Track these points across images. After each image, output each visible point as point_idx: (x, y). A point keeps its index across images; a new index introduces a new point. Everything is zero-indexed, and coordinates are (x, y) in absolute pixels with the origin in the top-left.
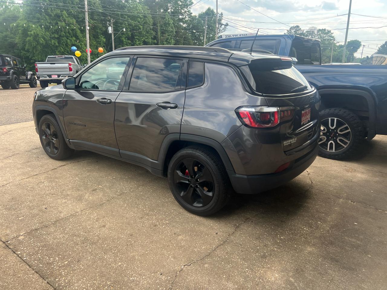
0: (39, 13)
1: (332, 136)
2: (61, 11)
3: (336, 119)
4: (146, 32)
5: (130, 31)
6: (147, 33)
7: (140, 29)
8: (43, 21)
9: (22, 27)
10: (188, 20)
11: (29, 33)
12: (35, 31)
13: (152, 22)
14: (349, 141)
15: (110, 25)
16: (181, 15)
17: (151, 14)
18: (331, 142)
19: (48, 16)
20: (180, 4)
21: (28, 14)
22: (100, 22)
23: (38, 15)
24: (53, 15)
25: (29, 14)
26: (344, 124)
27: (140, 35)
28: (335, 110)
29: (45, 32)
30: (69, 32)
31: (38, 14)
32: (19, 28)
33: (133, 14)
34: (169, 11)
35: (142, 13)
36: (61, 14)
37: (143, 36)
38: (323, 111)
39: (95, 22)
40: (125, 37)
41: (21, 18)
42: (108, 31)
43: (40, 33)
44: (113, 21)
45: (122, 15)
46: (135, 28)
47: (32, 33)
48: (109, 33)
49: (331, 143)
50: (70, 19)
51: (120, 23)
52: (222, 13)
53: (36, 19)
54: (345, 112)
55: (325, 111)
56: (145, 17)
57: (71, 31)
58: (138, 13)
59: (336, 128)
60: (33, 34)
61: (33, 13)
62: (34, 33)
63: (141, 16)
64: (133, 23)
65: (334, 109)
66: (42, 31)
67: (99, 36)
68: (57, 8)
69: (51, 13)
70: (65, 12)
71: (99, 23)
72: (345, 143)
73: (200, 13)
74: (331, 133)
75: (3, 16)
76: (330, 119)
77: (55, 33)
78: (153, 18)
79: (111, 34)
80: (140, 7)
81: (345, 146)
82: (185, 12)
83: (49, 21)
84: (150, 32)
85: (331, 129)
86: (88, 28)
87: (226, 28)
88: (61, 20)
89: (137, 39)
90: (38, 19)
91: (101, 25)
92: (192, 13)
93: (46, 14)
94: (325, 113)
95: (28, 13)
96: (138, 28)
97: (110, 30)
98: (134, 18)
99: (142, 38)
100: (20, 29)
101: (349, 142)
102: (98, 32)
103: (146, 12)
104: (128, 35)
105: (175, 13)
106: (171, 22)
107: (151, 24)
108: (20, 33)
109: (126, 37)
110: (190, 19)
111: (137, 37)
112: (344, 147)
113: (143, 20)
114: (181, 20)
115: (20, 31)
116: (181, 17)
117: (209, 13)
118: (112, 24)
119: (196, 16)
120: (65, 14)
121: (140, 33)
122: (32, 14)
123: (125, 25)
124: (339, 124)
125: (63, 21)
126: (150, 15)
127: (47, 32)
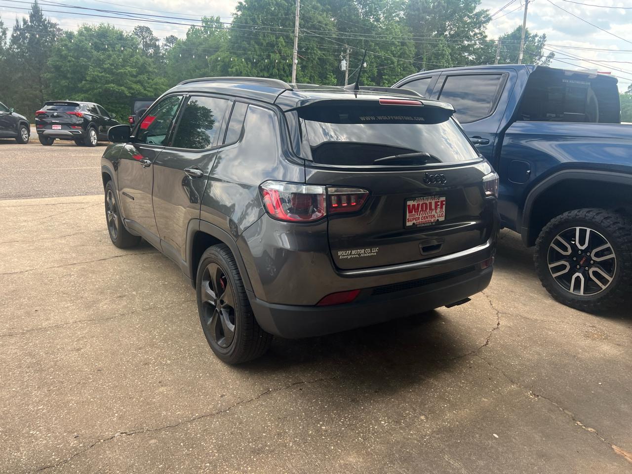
0: (246, 41)
1: (581, 263)
2: (277, 38)
3: (588, 230)
4: (402, 69)
5: (376, 67)
6: (404, 70)
7: (393, 63)
8: (250, 52)
9: (222, 62)
10: (478, 49)
11: (230, 70)
12: (237, 67)
13: (414, 53)
14: (612, 277)
15: (344, 57)
16: (467, 41)
17: (414, 39)
18: (577, 274)
19: (258, 45)
20: (468, 21)
21: (232, 43)
22: (331, 53)
23: (245, 44)
24: (265, 44)
25: (234, 43)
26: (603, 242)
27: (392, 73)
28: (588, 212)
29: (252, 68)
30: (284, 68)
31: (244, 42)
32: (218, 63)
33: (384, 39)
34: (447, 33)
35: (399, 38)
36: (277, 41)
37: (397, 75)
38: (567, 212)
39: (324, 54)
40: (367, 77)
41: (222, 49)
42: (341, 67)
43: (244, 70)
44: (350, 51)
45: (366, 41)
46: (385, 62)
47: (234, 70)
48: (342, 69)
49: (578, 277)
50: (288, 49)
51: (362, 54)
52: (544, 35)
53: (242, 49)
54: (606, 218)
55: (569, 213)
56: (403, 44)
57: (287, 68)
58: (393, 38)
59: (589, 249)
60: (234, 72)
61: (239, 41)
62: (237, 70)
63: (396, 43)
64: (382, 54)
65: (587, 210)
66: (247, 67)
67: (327, 74)
68: (271, 33)
69: (262, 41)
70: (281, 39)
71: (330, 55)
72: (604, 281)
73: (502, 35)
74: (580, 257)
75: (204, 46)
76: (578, 229)
77: (264, 70)
78: (417, 46)
79: (344, 72)
80: (397, 29)
81: (604, 287)
82: (475, 34)
83: (258, 53)
84: (410, 69)
85: (581, 250)
86: (296, 61)
87: (549, 60)
88: (275, 50)
89: (386, 80)
90: (245, 49)
91: (331, 58)
92: (486, 37)
93: (255, 42)
94: (570, 218)
95: (233, 41)
96: (389, 62)
97: (344, 65)
98: (385, 46)
99: (395, 79)
100: (219, 65)
101: (610, 279)
102: (326, 68)
103: (406, 36)
104: (373, 74)
105: (457, 37)
106: (448, 51)
107: (411, 55)
108: (218, 70)
109: (369, 77)
110: (482, 46)
111: (386, 77)
112: (602, 289)
113: (400, 49)
114: (466, 49)
115: (219, 67)
116: (466, 43)
117: (519, 35)
118: (348, 56)
119: (493, 41)
120: (282, 42)
121: (392, 70)
122: (237, 43)
123: (369, 57)
124: (595, 241)
125: (277, 52)
126: (412, 41)
127: (254, 69)
